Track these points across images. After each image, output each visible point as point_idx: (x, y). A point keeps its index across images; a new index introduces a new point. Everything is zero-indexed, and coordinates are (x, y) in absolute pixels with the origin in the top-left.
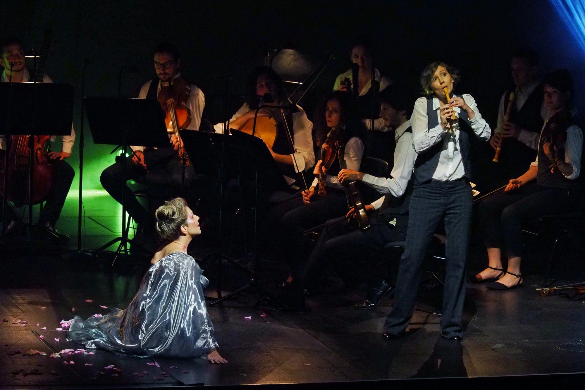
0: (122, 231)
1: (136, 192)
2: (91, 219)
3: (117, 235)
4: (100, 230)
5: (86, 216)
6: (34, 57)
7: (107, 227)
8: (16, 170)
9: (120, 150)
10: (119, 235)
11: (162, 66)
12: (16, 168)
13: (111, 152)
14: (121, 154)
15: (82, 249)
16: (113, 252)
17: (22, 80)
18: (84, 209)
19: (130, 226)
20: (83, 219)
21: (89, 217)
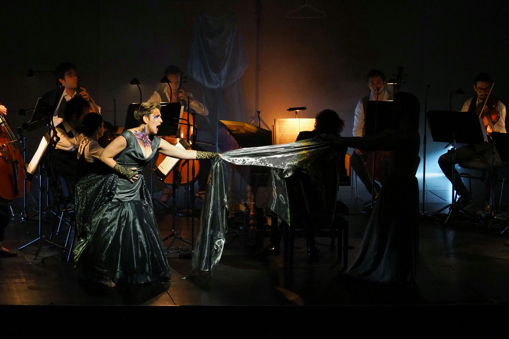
0: (451, 200)
1: (461, 174)
2: (431, 192)
3: (449, 203)
4: (437, 200)
5: (428, 190)
6: (393, 84)
7: (442, 198)
8: (382, 160)
9: (450, 146)
10: (450, 203)
11: (484, 90)
12: (382, 158)
13: (445, 147)
14: (451, 149)
15: (425, 212)
16: (446, 214)
17: (383, 99)
18: (426, 186)
19: (457, 197)
20: (425, 192)
21: (429, 191)
